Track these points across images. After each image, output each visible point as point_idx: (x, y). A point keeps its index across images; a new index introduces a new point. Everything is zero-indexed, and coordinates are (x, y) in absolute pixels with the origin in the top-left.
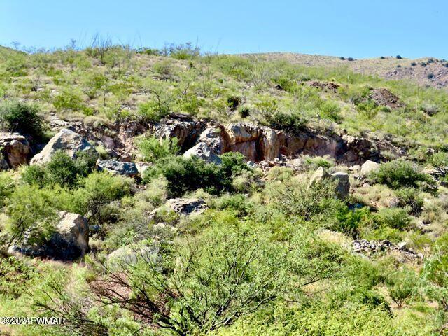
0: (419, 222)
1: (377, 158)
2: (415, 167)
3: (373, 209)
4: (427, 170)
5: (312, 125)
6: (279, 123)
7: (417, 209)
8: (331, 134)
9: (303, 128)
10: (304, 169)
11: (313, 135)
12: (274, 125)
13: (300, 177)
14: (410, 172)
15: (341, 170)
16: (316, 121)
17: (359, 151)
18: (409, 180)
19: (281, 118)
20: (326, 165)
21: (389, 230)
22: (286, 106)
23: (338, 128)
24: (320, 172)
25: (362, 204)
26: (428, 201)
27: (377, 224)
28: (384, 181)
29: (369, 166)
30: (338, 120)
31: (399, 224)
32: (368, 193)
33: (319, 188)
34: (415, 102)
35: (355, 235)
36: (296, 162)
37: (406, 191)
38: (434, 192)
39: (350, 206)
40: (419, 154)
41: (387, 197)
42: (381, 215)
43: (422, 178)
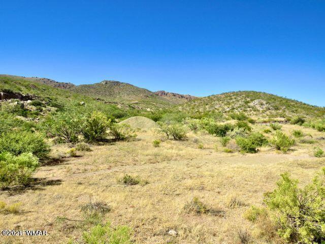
0: (42, 113)
1: (31, 99)
2: (40, 101)
3: (31, 111)
4: (44, 102)
5: (14, 92)
6: (4, 91)
7: (41, 111)
8: (19, 94)
9: (12, 92)
10: (12, 102)
11: (14, 94)
12: (3, 92)
13: (11, 104)
14: (39, 103)
15: (22, 102)
16: (15, 91)
17: (27, 98)
18: (39, 104)
19: (6, 90)
20: (18, 101)
21: (35, 115)
22: (7, 87)
23: (21, 93)
24: (16, 103)
25: (28, 110)
26: (44, 109)
27: (31, 114)
28: (33, 104)
29: (29, 101)
30: (21, 91)
31: (37, 114)
32: (29, 107)
33: (16, 106)
34: (41, 87)
35: (26, 117)
36: (10, 100)
37: (38, 107)
38: (45, 107)
39: (25, 110)
40: (42, 99)
41: (34, 108)
42: (32, 112)
43: (42, 104)
